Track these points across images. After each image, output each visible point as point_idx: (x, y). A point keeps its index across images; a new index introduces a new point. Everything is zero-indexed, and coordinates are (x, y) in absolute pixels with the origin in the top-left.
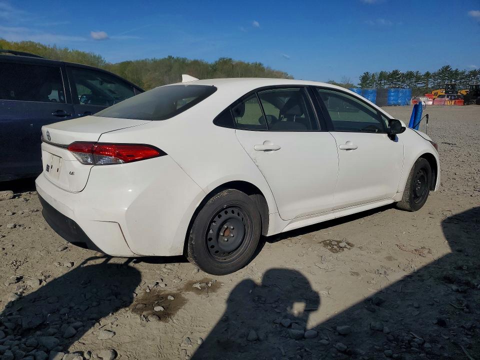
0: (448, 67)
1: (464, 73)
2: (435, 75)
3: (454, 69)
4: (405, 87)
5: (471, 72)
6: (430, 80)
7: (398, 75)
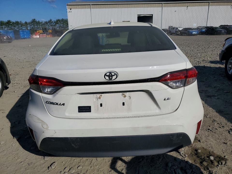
0: (34, 20)
1: (42, 22)
2: (29, 23)
3: (37, 21)
4: (17, 29)
5: (45, 22)
6: (28, 25)
7: (11, 23)
